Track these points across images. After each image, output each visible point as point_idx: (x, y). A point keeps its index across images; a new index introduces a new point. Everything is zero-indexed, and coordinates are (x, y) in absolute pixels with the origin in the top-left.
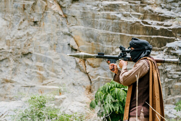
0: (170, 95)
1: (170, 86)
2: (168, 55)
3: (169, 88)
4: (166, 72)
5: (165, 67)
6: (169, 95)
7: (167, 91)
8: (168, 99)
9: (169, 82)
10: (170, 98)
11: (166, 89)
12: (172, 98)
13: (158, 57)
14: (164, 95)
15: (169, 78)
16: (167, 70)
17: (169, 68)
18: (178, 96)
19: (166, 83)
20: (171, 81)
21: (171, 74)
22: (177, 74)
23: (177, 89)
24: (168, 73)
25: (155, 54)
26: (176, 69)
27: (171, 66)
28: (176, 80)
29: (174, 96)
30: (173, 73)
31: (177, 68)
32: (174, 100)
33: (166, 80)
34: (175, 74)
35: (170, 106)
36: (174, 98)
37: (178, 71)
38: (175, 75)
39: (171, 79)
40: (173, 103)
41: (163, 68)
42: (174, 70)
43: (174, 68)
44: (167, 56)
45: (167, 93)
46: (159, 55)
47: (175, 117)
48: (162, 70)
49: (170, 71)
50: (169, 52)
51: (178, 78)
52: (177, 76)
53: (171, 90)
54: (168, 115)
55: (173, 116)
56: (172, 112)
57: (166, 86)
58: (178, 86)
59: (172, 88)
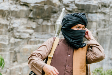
0: (16, 63)
1: (17, 49)
2: (16, 4)
3: (15, 52)
4: (12, 29)
5: (12, 22)
6: (14, 62)
7: (13, 56)
8: (13, 68)
9: (16, 44)
10: (16, 66)
11: (11, 53)
12: (18, 66)
13: (2, 7)
14: (8, 62)
15: (16, 38)
16: (14, 26)
19: (12, 45)
20: (19, 42)
21: (19, 32)
22: (27, 33)
23: (26, 54)
24: (15, 31)
28: (26, 41)
29: (21, 63)
30: (22, 31)
31: (27, 24)
32: (21, 69)
33: (13, 40)
34: (24, 32)
36: (21, 66)
37: (29, 28)
38: (25, 34)
39: (19, 40)
40: (20, 73)
41: (8, 23)
42: (22, 27)
43: (24, 24)
44: (15, 6)
48: (7, 26)
49: (17, 28)
51: (28, 39)
52: (27, 36)
53: (18, 54)
57: (11, 50)
58: (27, 50)
59: (19, 52)
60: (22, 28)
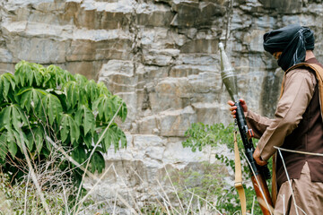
0: (148, 110)
1: (149, 86)
2: (145, 1)
3: (147, 92)
4: (140, 49)
5: (139, 36)
6: (144, 109)
7: (142, 99)
8: (144, 120)
9: (147, 76)
10: (148, 116)
11: (139, 92)
12: (152, 117)
13: (121, 7)
14: (134, 110)
15: (147, 65)
16: (143, 42)
17: (149, 37)
18: (168, 113)
19: (139, 77)
20: (152, 72)
21: (152, 53)
22: (168, 55)
23: (166, 94)
24: (144, 52)
26: (164, 42)
27: (153, 32)
28: (166, 70)
29: (157, 111)
30: (158, 51)
31: (166, 38)
32: (157, 122)
33: (141, 69)
34: (162, 54)
35: (148, 139)
36: (158, 117)
37: (171, 46)
38: (163, 57)
39: (152, 68)
40: (156, 130)
41: (131, 37)
42: (159, 44)
43: (161, 39)
44: (144, 5)
45: (141, 104)
47: (161, 166)
48: (129, 42)
49: (150, 46)
51: (170, 66)
52: (168, 60)
53: (151, 95)
54: (144, 162)
55: (154, 164)
56: (153, 155)
57: (138, 87)
58: (168, 87)
59: (154, 91)
60: (157, 47)
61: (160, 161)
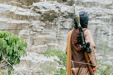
0: (34, 45)
1: (34, 38)
2: (34, 12)
4: (32, 26)
5: (31, 22)
6: (32, 45)
7: (32, 42)
8: (32, 48)
9: (33, 35)
10: (34, 47)
11: (31, 40)
12: (35, 47)
13: (26, 14)
14: (29, 45)
15: (34, 31)
16: (33, 24)
18: (39, 46)
19: (31, 35)
20: (35, 33)
21: (35, 28)
22: (40, 28)
23: (39, 40)
24: (33, 27)
25: (24, 11)
26: (39, 25)
28: (39, 33)
29: (36, 45)
30: (37, 27)
31: (40, 23)
32: (36, 49)
33: (32, 33)
34: (38, 28)
35: (33, 54)
36: (37, 47)
37: (41, 26)
39: (35, 32)
40: (36, 51)
42: (37, 25)
44: (33, 13)
45: (31, 43)
46: (27, 12)
47: (37, 62)
48: (28, 24)
49: (35, 26)
50: (35, 10)
51: (40, 32)
52: (40, 30)
53: (34, 40)
54: (32, 61)
55: (35, 61)
56: (35, 59)
57: (31, 38)
58: (40, 38)
59: (35, 39)
60: (37, 26)
61: (37, 60)
